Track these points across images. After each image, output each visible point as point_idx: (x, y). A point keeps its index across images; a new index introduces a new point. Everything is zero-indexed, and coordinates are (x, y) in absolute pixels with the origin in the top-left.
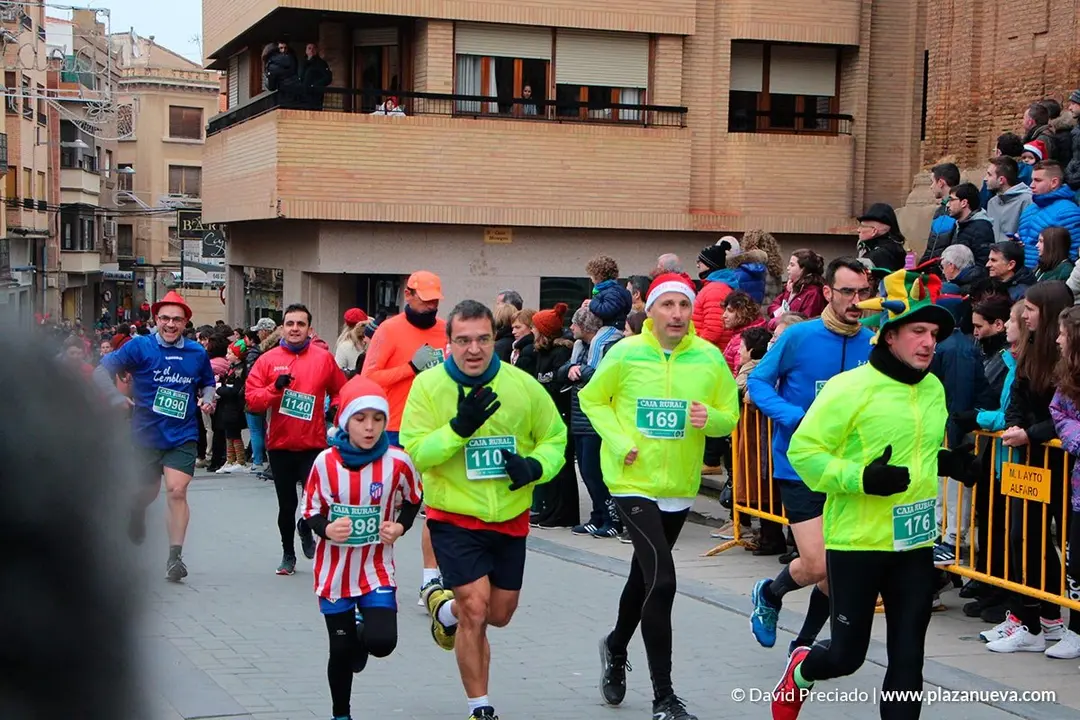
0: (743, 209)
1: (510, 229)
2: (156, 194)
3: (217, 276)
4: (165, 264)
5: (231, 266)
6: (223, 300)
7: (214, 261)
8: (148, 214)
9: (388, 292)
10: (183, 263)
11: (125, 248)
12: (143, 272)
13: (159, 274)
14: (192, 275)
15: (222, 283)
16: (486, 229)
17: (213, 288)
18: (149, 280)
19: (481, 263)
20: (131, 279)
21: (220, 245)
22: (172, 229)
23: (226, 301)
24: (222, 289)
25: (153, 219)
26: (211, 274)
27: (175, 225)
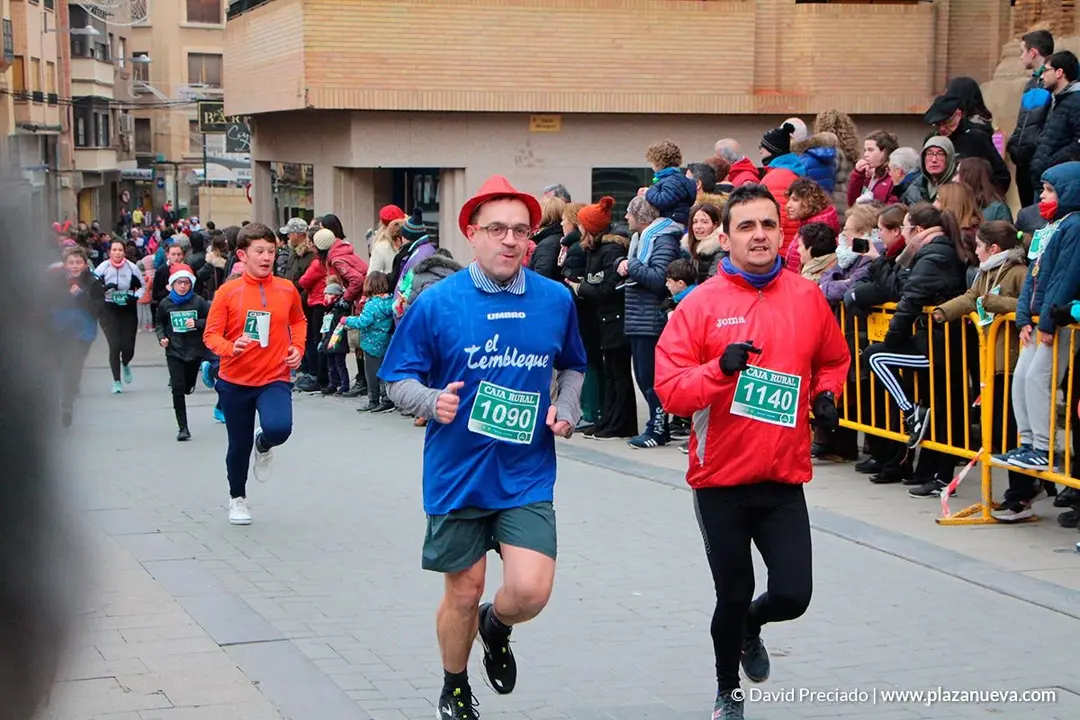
0: (812, 89)
1: (559, 117)
2: (175, 86)
3: (243, 174)
4: (187, 161)
5: (258, 162)
6: (250, 199)
7: (239, 157)
8: (166, 107)
9: (428, 186)
10: (205, 160)
11: (143, 144)
12: (163, 170)
13: (180, 173)
14: (216, 172)
15: (248, 181)
16: (532, 117)
17: (239, 187)
18: (169, 180)
19: (526, 154)
20: (151, 178)
21: (245, 139)
22: (193, 122)
23: (253, 200)
24: (248, 188)
25: (172, 112)
26: (236, 171)
27: (195, 118)
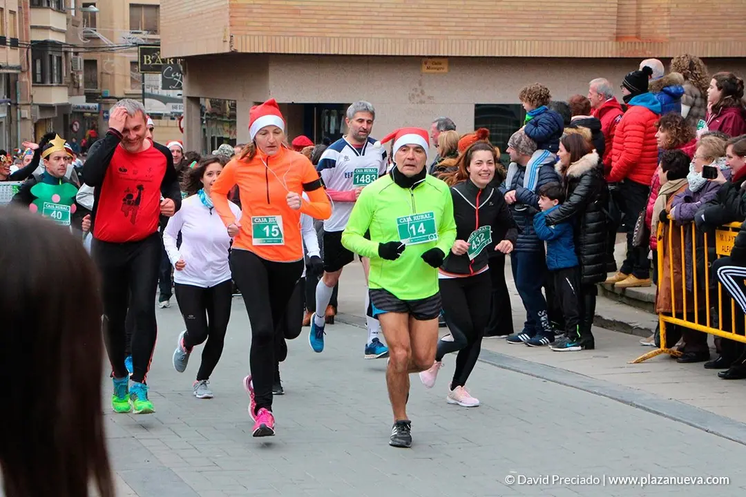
0: (668, 35)
1: (447, 59)
2: (119, 31)
3: (176, 108)
5: (188, 97)
6: (182, 130)
7: (173, 93)
8: (111, 50)
9: (333, 120)
10: (144, 96)
11: (91, 81)
12: (108, 104)
14: (153, 106)
15: (180, 114)
16: (424, 60)
17: (172, 119)
19: (419, 92)
20: (97, 111)
21: (178, 78)
22: (133, 64)
23: (185, 130)
24: (180, 119)
25: (116, 55)
26: (170, 105)
27: (136, 60)
